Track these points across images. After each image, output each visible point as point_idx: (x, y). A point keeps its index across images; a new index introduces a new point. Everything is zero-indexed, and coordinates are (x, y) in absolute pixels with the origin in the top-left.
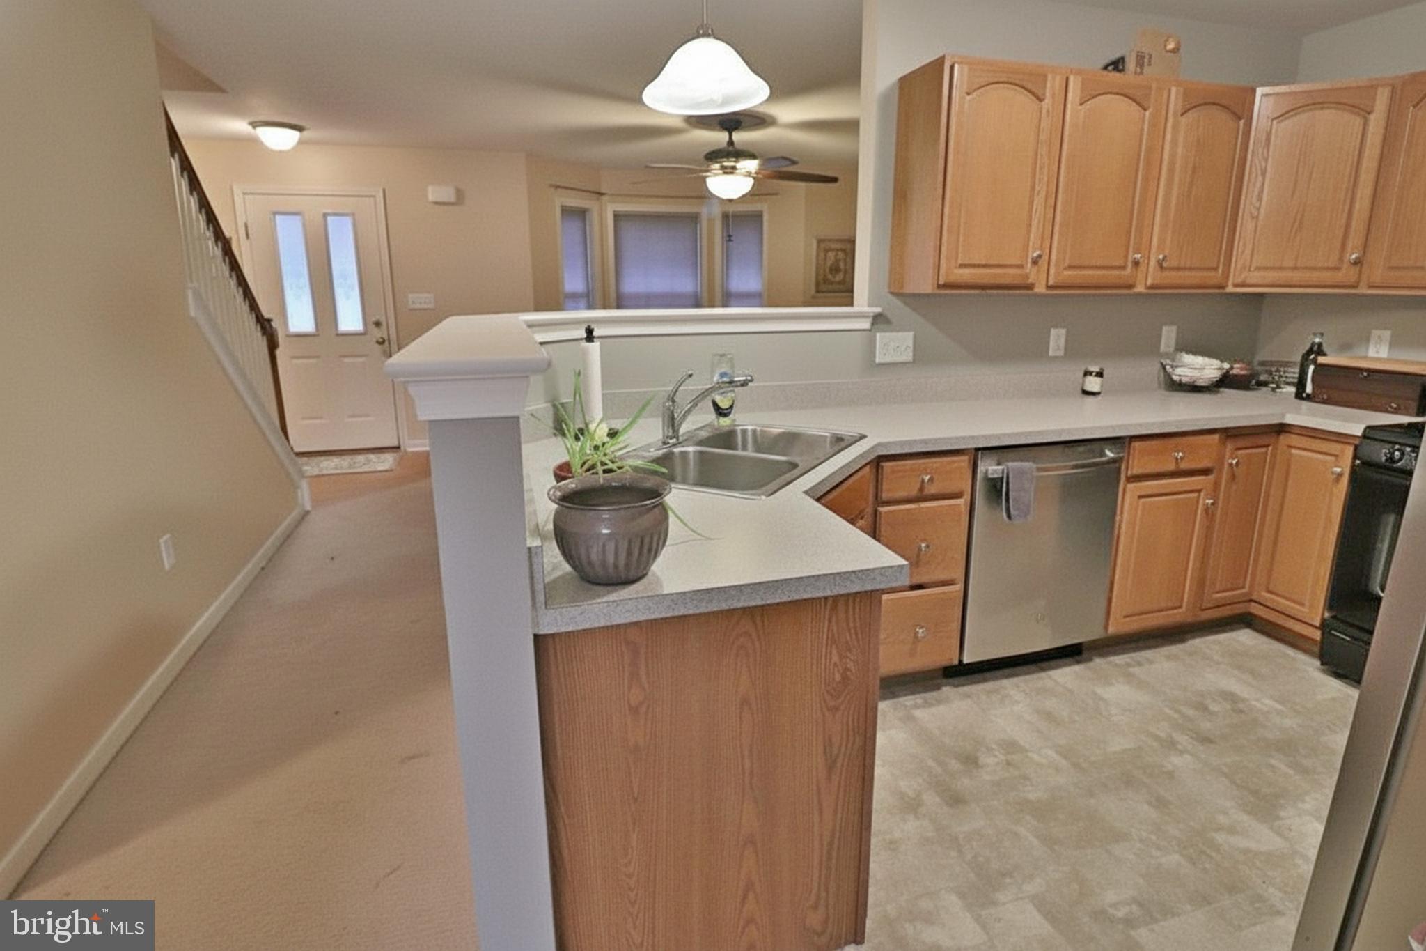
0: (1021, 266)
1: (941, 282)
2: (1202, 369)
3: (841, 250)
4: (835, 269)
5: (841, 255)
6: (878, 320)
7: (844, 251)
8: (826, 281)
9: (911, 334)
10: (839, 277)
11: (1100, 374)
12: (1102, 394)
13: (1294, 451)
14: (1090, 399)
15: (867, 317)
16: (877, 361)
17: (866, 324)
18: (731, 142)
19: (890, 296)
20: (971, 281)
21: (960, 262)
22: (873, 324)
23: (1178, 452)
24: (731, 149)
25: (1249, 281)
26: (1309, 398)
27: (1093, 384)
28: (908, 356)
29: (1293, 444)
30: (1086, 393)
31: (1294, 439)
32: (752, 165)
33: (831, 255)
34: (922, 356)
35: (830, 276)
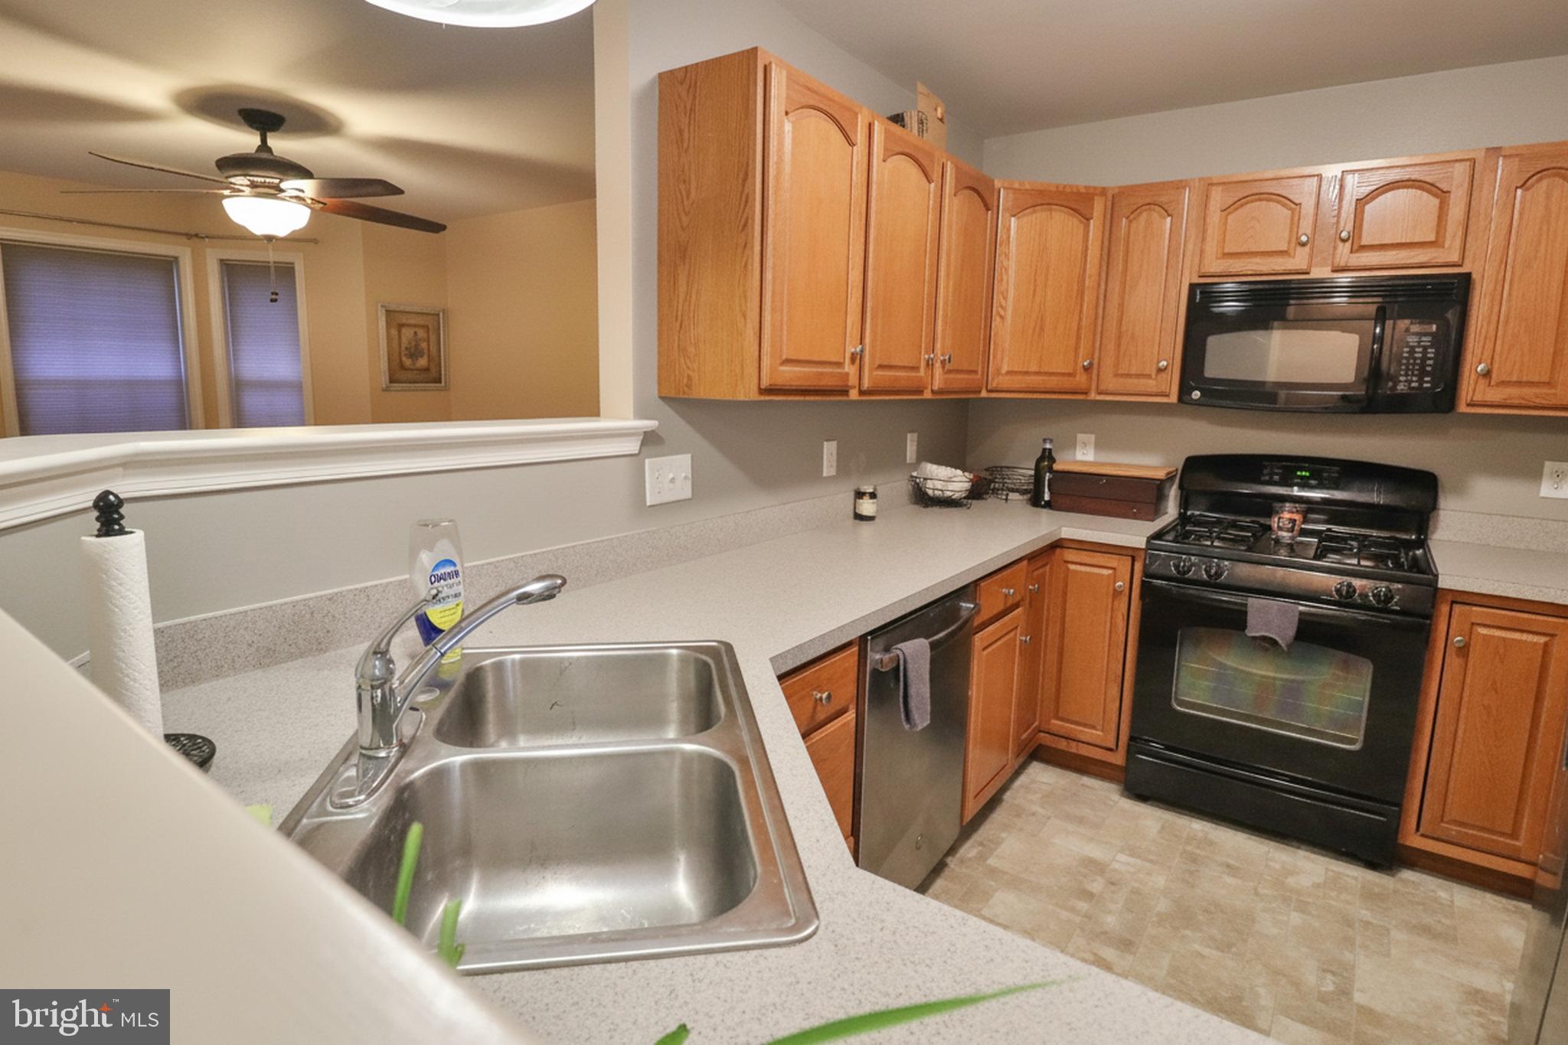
0: (839, 364)
1: (765, 384)
2: (949, 480)
3: (422, 326)
4: (414, 353)
5: (421, 333)
6: (650, 440)
7: (426, 327)
8: (402, 367)
9: (689, 456)
10: (422, 362)
11: (873, 496)
12: (877, 520)
13: (1072, 567)
14: (865, 528)
15: (633, 435)
16: (648, 504)
17: (632, 446)
18: (264, 147)
19: (660, 402)
20: (796, 383)
21: (784, 357)
22: (643, 444)
23: (1008, 587)
24: (264, 155)
25: (1001, 387)
26: (1048, 505)
27: (867, 507)
28: (687, 493)
29: (1070, 559)
30: (859, 517)
31: (1070, 555)
32: (309, 187)
33: (407, 333)
34: (703, 489)
35: (408, 362)
